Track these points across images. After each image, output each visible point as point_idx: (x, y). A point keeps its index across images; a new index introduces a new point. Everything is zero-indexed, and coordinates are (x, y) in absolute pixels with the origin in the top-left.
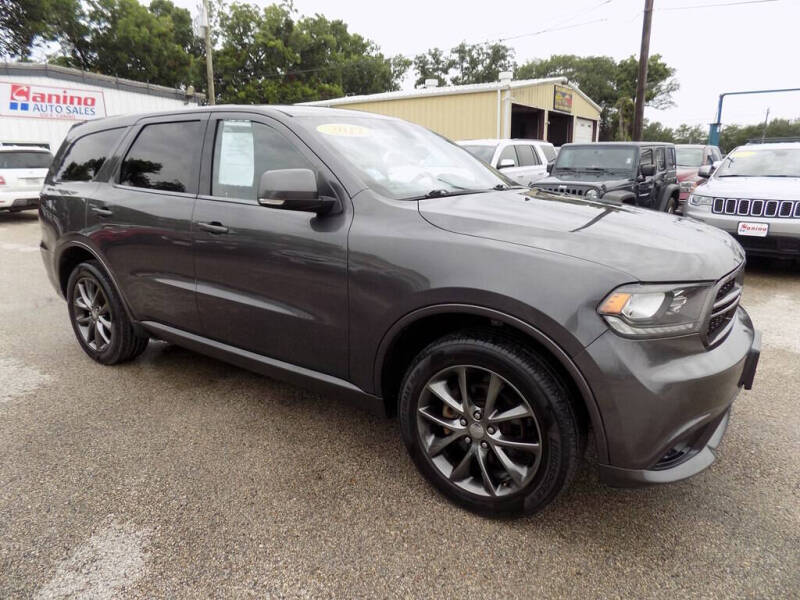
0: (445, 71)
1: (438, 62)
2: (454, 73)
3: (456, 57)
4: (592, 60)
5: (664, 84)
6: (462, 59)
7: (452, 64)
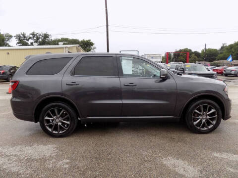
0: (28, 40)
1: (25, 37)
2: (31, 41)
3: (31, 36)
4: (73, 40)
5: (92, 47)
6: (34, 37)
7: (30, 38)
